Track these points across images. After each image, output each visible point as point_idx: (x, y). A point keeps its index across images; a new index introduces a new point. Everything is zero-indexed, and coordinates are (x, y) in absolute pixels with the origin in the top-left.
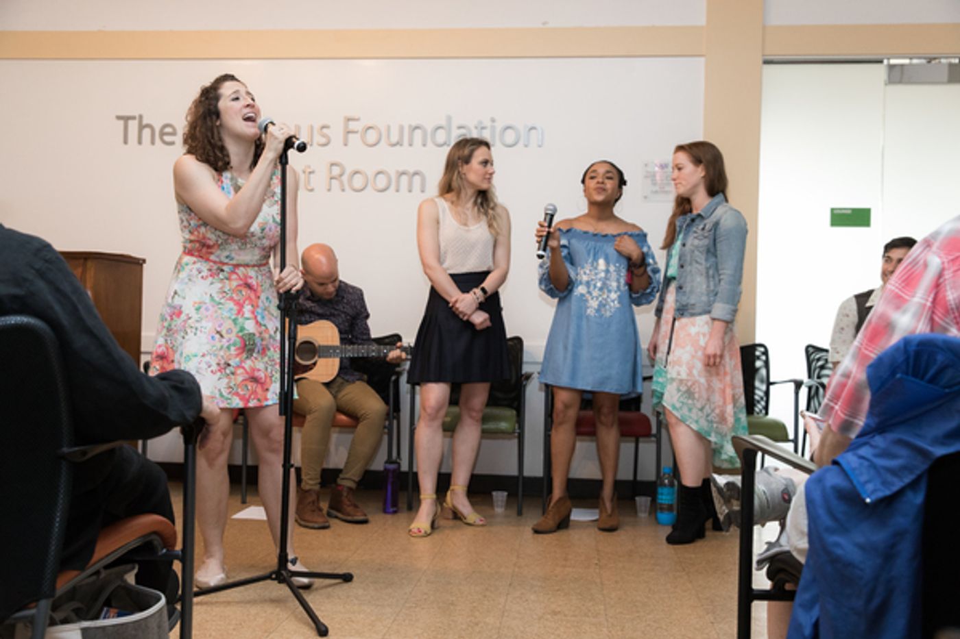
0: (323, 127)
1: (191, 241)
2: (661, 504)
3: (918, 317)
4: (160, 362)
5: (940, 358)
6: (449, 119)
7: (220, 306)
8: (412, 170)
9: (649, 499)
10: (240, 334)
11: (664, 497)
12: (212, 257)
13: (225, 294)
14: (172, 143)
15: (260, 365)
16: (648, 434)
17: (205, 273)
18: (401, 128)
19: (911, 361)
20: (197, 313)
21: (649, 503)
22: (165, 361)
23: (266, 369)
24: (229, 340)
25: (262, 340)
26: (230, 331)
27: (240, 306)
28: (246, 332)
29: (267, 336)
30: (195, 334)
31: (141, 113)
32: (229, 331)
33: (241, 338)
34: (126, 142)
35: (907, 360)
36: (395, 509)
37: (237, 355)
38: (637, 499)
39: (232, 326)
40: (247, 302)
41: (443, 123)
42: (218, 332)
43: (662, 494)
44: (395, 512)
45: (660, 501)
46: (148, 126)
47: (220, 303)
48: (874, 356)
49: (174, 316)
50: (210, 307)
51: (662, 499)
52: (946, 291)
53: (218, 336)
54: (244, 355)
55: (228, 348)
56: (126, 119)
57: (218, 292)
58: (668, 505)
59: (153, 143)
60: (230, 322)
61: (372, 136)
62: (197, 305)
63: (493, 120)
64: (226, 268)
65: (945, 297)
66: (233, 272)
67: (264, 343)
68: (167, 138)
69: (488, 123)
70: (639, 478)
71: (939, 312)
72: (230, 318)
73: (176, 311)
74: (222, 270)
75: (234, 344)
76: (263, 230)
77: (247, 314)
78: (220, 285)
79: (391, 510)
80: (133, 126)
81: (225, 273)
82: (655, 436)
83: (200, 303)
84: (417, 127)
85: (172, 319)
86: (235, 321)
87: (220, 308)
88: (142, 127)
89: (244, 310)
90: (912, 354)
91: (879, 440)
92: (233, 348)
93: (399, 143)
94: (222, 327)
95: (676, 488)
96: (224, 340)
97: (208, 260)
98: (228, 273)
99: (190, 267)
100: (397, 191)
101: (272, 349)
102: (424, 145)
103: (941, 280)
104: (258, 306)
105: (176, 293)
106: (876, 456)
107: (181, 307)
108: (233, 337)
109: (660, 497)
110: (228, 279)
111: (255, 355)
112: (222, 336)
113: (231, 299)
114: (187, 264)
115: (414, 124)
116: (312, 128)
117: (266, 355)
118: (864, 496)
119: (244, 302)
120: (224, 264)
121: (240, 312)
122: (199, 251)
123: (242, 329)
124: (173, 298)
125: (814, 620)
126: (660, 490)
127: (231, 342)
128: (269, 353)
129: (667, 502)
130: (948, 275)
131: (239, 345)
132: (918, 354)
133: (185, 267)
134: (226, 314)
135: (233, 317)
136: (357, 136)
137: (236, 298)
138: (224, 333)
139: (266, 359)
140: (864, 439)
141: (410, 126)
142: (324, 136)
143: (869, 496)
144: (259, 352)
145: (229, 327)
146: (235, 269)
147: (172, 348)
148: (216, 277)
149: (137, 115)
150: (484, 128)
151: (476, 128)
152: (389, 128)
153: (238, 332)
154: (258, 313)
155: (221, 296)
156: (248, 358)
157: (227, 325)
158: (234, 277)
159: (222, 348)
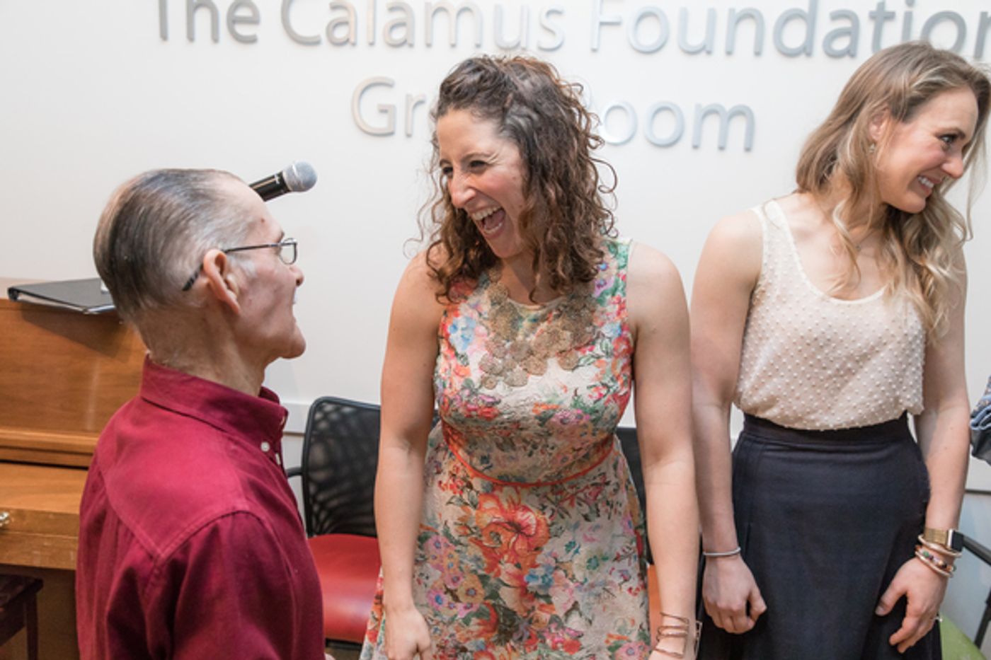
0: (551, 13)
7: (459, 548)
8: (728, 106)
10: (490, 603)
13: (469, 529)
14: (252, 40)
18: (712, 16)
24: (470, 607)
25: (532, 621)
26: (473, 592)
27: (494, 558)
28: (501, 603)
29: (544, 617)
32: (471, 592)
33: (493, 609)
34: (164, 36)
37: (481, 635)
39: (478, 585)
40: (506, 558)
42: (448, 591)
46: (207, 4)
47: (458, 543)
50: (441, 546)
53: (447, 598)
54: (494, 637)
55: (467, 621)
57: (455, 522)
59: (215, 37)
60: (475, 578)
61: (649, 33)
64: (477, 484)
66: (490, 494)
67: (536, 628)
68: (243, 30)
72: (475, 571)
74: (470, 486)
75: (478, 616)
77: (505, 578)
81: (473, 493)
84: (746, 16)
86: (483, 579)
87: (458, 552)
88: (194, 9)
89: (502, 567)
92: (475, 621)
93: (706, 50)
94: (459, 584)
96: (460, 606)
98: (480, 493)
100: (696, 147)
101: (549, 644)
102: (758, 54)
104: (534, 565)
108: (478, 602)
110: (477, 504)
111: (512, 642)
112: (456, 599)
113: (479, 542)
115: (739, 8)
117: (534, 649)
119: (503, 555)
120: (474, 476)
121: (494, 568)
123: (494, 596)
127: (473, 611)
128: (541, 647)
131: (486, 618)
134: (468, 564)
135: (480, 572)
136: (620, 33)
138: (461, 593)
139: (534, 657)
141: (732, 11)
142: (552, 30)
144: (519, 640)
145: (472, 585)
146: (494, 489)
148: (456, 496)
150: (891, 16)
151: (873, 16)
152: (684, 16)
153: (486, 598)
154: (533, 577)
155: (461, 531)
156: (499, 642)
157: (467, 582)
158: (490, 505)
159: (454, 618)
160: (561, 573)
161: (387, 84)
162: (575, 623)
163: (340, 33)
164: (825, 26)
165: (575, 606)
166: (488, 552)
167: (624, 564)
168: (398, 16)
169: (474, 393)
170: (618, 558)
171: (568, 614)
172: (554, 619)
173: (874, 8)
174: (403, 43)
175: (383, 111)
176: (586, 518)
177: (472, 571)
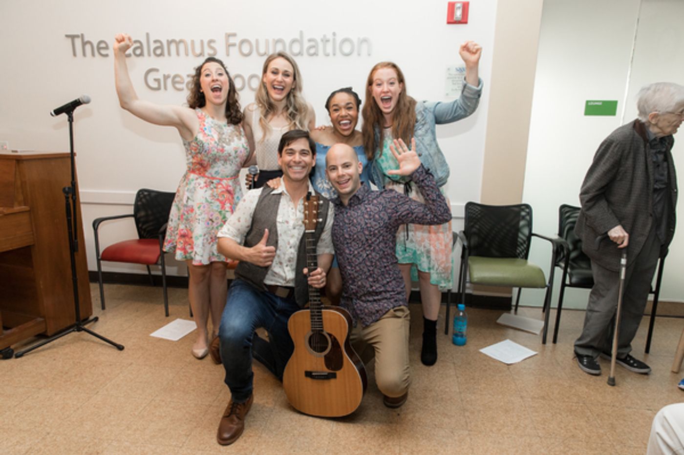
0: (211, 41)
1: (192, 163)
4: (183, 239)
6: (302, 34)
7: (212, 204)
10: (224, 220)
12: (207, 174)
13: (214, 197)
14: (107, 55)
17: (203, 185)
20: (199, 210)
22: (186, 238)
24: (217, 223)
26: (217, 218)
27: (223, 204)
30: (199, 223)
31: (82, 32)
34: (75, 55)
39: (219, 215)
40: (227, 202)
41: (298, 37)
46: (89, 42)
47: (211, 203)
49: (189, 212)
50: (206, 206)
53: (210, 222)
55: (217, 228)
56: (73, 37)
57: (210, 196)
59: (93, 55)
60: (218, 213)
61: (246, 49)
62: (199, 206)
63: (334, 34)
64: (215, 181)
66: (219, 183)
68: (103, 52)
69: (330, 36)
73: (190, 209)
74: (213, 183)
76: (236, 152)
77: (227, 209)
78: (211, 192)
80: (78, 42)
81: (214, 185)
83: (200, 203)
85: (188, 213)
86: (220, 212)
87: (211, 206)
88: (84, 44)
89: (226, 206)
94: (213, 216)
96: (214, 224)
97: (204, 176)
98: (216, 184)
99: (194, 182)
104: (233, 204)
105: (188, 198)
107: (192, 206)
108: (220, 222)
110: (216, 188)
112: (213, 222)
113: (218, 200)
114: (193, 180)
115: (276, 38)
116: (202, 42)
119: (225, 202)
120: (214, 178)
121: (223, 207)
122: (199, 170)
123: (224, 217)
124: (187, 201)
127: (219, 224)
133: (192, 182)
134: (216, 209)
135: (219, 210)
136: (236, 49)
137: (220, 198)
138: (214, 220)
141: (274, 40)
142: (211, 48)
146: (220, 181)
147: (190, 230)
148: (209, 187)
149: (79, 34)
150: (328, 41)
151: (322, 40)
152: (257, 42)
153: (222, 219)
155: (212, 198)
157: (216, 215)
158: (220, 186)
159: (213, 228)
161: (157, 70)
163: (138, 52)
164: (306, 45)
166: (221, 202)
173: (322, 37)
174: (160, 55)
175: (156, 81)
177: (217, 211)
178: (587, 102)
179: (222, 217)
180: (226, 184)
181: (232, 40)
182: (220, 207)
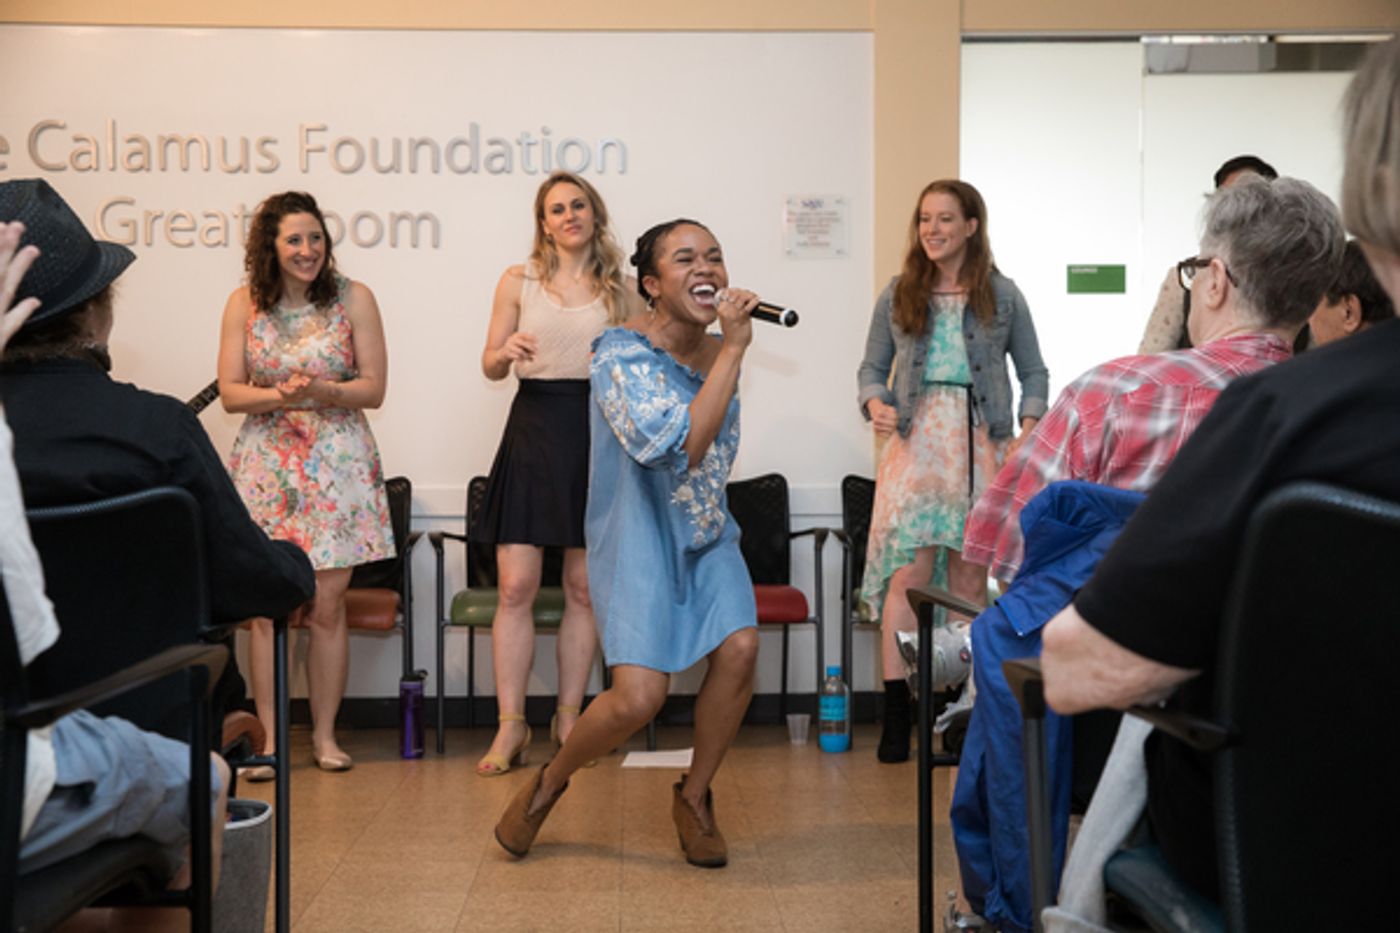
0: (266, 141)
2: (825, 722)
3: (1061, 467)
5: (1079, 503)
6: (475, 129)
8: (416, 213)
9: (807, 717)
10: (283, 489)
11: (829, 711)
13: (270, 444)
15: (301, 526)
16: (803, 619)
18: (397, 144)
19: (1056, 507)
20: (244, 464)
21: (807, 724)
23: (307, 530)
24: (270, 495)
25: (307, 496)
27: (285, 456)
28: (288, 487)
29: (314, 492)
32: (271, 485)
33: (284, 493)
35: (1053, 504)
36: (420, 751)
37: (278, 513)
38: (790, 718)
39: (275, 479)
40: (293, 452)
41: (466, 135)
42: (258, 485)
43: (827, 707)
44: (419, 756)
45: (823, 718)
47: (264, 453)
48: (1025, 503)
51: (827, 715)
52: (1082, 445)
53: (258, 490)
54: (285, 513)
55: (268, 504)
57: (265, 441)
58: (838, 723)
60: (273, 475)
61: (348, 156)
62: (246, 455)
63: (546, 132)
65: (1082, 450)
67: (310, 500)
69: (537, 136)
70: (790, 690)
71: (1077, 464)
72: (274, 470)
75: (276, 500)
77: (292, 467)
79: (414, 752)
82: (814, 621)
83: (249, 452)
84: (423, 142)
86: (278, 474)
89: (290, 461)
90: (1056, 498)
91: (1031, 580)
92: (274, 505)
93: (394, 168)
94: (264, 480)
95: (847, 697)
96: (264, 495)
98: (277, 418)
100: (394, 245)
101: (318, 508)
102: (436, 171)
103: (1079, 434)
104: (308, 457)
106: (1030, 593)
108: (275, 492)
109: (823, 711)
110: (275, 425)
111: (296, 513)
112: (262, 490)
113: (277, 448)
115: (417, 137)
116: (245, 143)
117: (309, 514)
118: (1017, 629)
119: (290, 452)
121: (284, 463)
123: (285, 483)
125: (981, 753)
126: (823, 701)
127: (273, 497)
128: (313, 512)
129: (835, 719)
130: (1084, 429)
131: (281, 501)
132: (1062, 498)
134: (270, 465)
135: (277, 469)
136: (324, 157)
137: (281, 446)
138: (265, 487)
139: (309, 519)
140: (1020, 580)
141: (411, 140)
142: (267, 155)
143: (1021, 629)
144: (300, 510)
145: (272, 480)
148: (266, 424)
150: (532, 144)
151: (520, 143)
152: (375, 144)
153: (280, 488)
154: (308, 465)
155: (267, 445)
156: (289, 516)
158: (283, 423)
159: (261, 503)
160: (323, 463)
161: (131, 203)
162: (332, 493)
163: (84, 161)
164: (486, 150)
165: (332, 484)
166: (282, 453)
167: (360, 465)
168: (136, 146)
169: (267, 354)
170: (357, 460)
171: (328, 488)
172: (320, 493)
173: (519, 136)
174: (141, 168)
175: (125, 225)
176: (338, 431)
177: (272, 470)
178: (1070, 268)
179: (282, 481)
180: (295, 419)
181: (316, 139)
182: (279, 463)
